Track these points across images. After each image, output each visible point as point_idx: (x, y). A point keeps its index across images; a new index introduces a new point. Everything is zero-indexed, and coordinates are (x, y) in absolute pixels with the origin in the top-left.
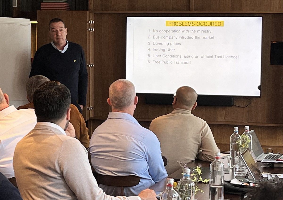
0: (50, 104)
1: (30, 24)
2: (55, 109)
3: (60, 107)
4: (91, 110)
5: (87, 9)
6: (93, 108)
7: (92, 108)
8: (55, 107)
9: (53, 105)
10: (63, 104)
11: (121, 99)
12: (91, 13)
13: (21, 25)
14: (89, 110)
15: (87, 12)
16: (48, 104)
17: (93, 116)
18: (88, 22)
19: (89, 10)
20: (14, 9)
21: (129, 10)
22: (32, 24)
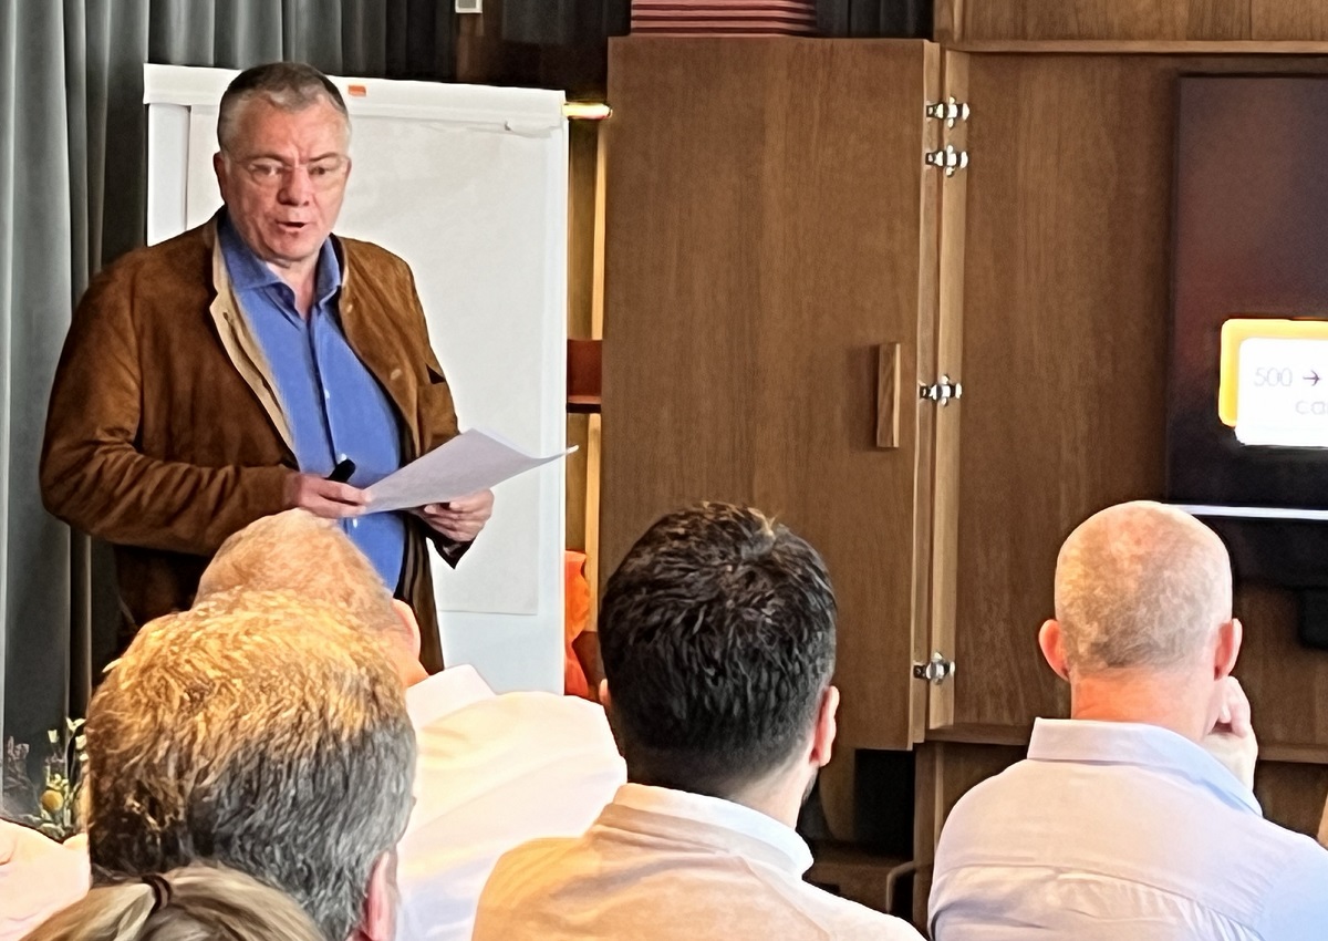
0: (721, 672)
1: (561, 126)
2: (750, 697)
3: (784, 686)
4: (940, 682)
5: (926, 31)
6: (952, 668)
7: (947, 669)
8: (756, 688)
9: (744, 678)
10: (803, 670)
11: (1129, 609)
12: (948, 54)
13: (507, 129)
14: (928, 681)
15: (923, 45)
16: (711, 672)
17: (951, 722)
18: (931, 110)
19: (935, 36)
20: (465, 27)
21: (1194, 36)
22: (574, 124)
